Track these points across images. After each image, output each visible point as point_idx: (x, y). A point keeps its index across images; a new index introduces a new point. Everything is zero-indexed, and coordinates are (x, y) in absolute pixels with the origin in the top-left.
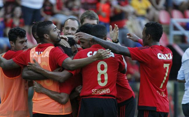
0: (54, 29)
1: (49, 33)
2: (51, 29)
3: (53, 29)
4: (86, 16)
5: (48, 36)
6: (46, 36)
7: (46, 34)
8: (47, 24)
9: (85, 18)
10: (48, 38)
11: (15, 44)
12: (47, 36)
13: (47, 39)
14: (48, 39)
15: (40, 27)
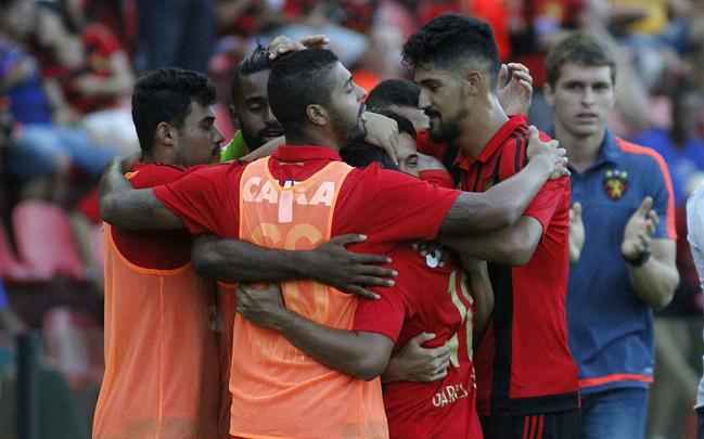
0: (346, 85)
1: (326, 102)
2: (334, 82)
3: (344, 83)
4: (566, 54)
5: (322, 112)
6: (318, 115)
7: (317, 106)
8: (319, 64)
9: (563, 61)
10: (322, 121)
11: (180, 135)
12: (318, 113)
13: (317, 125)
14: (322, 126)
15: (290, 78)
